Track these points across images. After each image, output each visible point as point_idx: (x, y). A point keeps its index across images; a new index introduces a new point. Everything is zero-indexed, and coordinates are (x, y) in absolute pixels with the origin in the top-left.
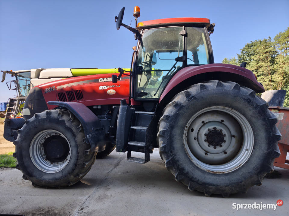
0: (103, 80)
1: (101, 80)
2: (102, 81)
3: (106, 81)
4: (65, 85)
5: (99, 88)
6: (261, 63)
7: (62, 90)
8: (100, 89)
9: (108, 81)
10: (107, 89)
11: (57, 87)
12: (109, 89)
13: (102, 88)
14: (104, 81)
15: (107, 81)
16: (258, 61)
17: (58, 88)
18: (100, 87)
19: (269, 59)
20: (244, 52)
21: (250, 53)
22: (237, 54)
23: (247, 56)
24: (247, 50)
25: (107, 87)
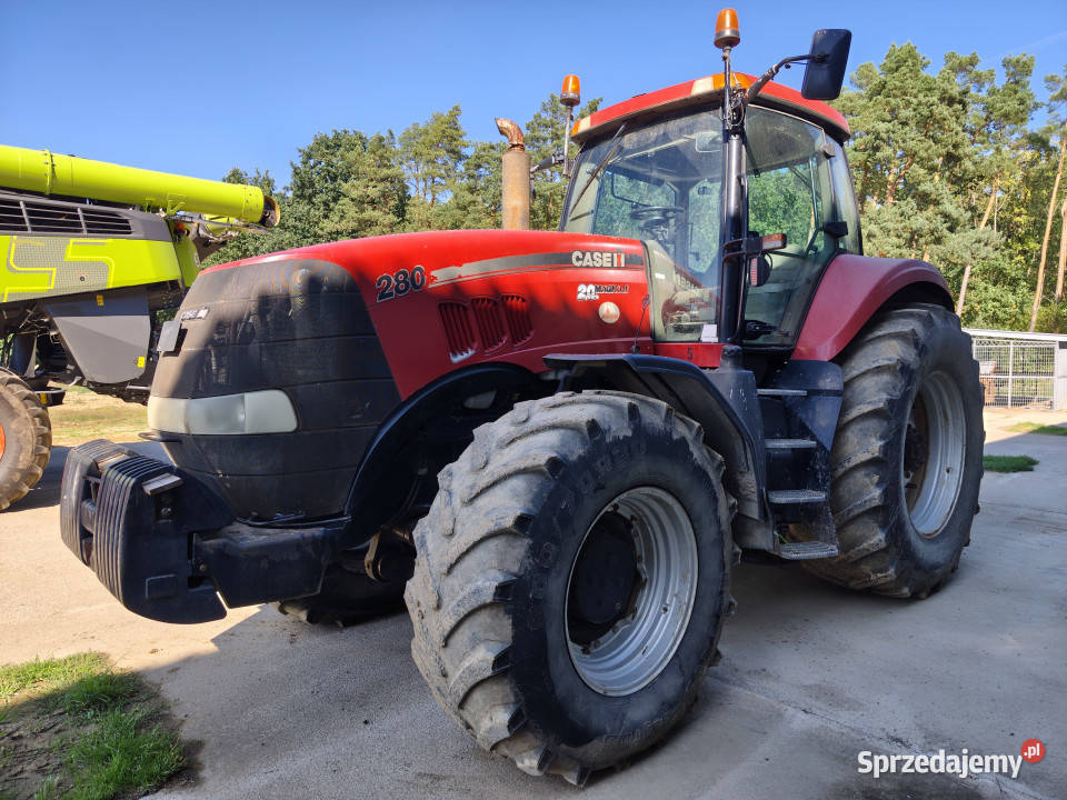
0: (583, 260)
2: (580, 262)
4: (465, 266)
5: (576, 293)
6: (369, 213)
7: (456, 288)
8: (580, 296)
9: (596, 264)
10: (597, 297)
11: (434, 273)
12: (604, 299)
13: (586, 294)
14: (585, 263)
15: (595, 267)
16: (360, 203)
17: (441, 276)
18: (579, 289)
19: (392, 203)
20: (312, 162)
21: (334, 170)
22: (292, 164)
23: (324, 177)
24: (323, 155)
25: (597, 289)
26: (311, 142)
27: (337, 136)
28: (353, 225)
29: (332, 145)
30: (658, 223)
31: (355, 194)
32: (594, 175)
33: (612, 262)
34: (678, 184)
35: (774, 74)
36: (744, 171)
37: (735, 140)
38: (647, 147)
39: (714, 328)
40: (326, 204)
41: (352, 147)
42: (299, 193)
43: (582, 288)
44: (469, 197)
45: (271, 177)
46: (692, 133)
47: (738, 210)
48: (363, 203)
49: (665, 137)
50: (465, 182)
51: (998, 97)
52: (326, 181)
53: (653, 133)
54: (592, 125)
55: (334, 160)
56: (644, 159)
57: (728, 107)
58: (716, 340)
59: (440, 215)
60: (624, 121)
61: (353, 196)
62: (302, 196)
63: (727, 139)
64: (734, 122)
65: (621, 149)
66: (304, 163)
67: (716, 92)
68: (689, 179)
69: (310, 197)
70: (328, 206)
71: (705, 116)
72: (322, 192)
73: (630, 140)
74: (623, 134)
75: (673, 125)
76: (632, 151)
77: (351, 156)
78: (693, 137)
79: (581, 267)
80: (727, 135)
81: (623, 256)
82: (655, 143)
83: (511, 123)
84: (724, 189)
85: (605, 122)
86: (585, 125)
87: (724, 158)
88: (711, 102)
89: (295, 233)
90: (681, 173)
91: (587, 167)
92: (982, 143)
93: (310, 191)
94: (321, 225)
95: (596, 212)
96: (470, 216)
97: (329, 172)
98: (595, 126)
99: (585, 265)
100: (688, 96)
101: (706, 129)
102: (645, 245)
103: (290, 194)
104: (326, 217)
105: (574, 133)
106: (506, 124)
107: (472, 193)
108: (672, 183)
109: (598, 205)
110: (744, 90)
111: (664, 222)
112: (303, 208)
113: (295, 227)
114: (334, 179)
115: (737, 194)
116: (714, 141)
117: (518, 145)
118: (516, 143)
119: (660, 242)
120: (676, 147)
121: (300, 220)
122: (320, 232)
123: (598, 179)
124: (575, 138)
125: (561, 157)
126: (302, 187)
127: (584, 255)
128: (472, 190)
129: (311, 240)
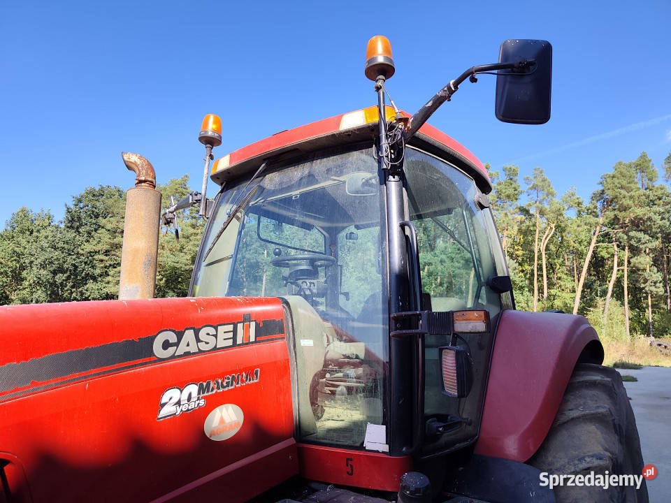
0: (177, 344)
1: (166, 345)
2: (171, 350)
3: (193, 348)
8: (164, 412)
9: (203, 347)
10: (202, 403)
12: (213, 403)
13: (178, 403)
14: (182, 349)
15: (200, 352)
18: (165, 399)
20: (81, 205)
21: (97, 210)
22: (66, 205)
23: (90, 215)
24: (90, 201)
25: (201, 390)
26: (83, 192)
27: (102, 189)
28: (106, 247)
29: (97, 195)
30: (305, 273)
31: (109, 226)
32: (232, 216)
33: (234, 338)
34: (328, 230)
35: (452, 92)
36: (407, 219)
37: (393, 183)
38: (289, 188)
39: (382, 430)
40: (89, 233)
41: (112, 196)
42: (69, 225)
43: (172, 395)
44: (192, 231)
45: (52, 214)
46: (341, 173)
47: (403, 267)
48: (115, 232)
49: (311, 178)
50: (190, 221)
51: (503, 186)
52: (91, 218)
53: (297, 173)
54: (230, 163)
55: (98, 204)
56: (287, 202)
57: (385, 143)
58: (386, 448)
59: (170, 241)
60: (265, 160)
61: (108, 228)
62: (71, 227)
63: (384, 180)
64: (392, 160)
65: (262, 189)
66: (76, 205)
67: (369, 127)
68: (340, 225)
69: (78, 228)
70: (90, 234)
71: (355, 156)
72: (86, 224)
73: (272, 180)
74: (264, 173)
75: (319, 165)
76: (274, 193)
77: (110, 202)
78: (341, 179)
79: (173, 357)
80: (384, 176)
81: (253, 325)
82: (300, 183)
83: (140, 158)
84: (384, 236)
85: (243, 160)
86: (224, 164)
87: (382, 201)
88: (363, 139)
89: (63, 252)
90: (329, 218)
91: (226, 209)
92: (498, 210)
93: (78, 224)
94: (83, 247)
95: (235, 257)
96: (191, 243)
97: (93, 212)
98: (234, 164)
99: (180, 352)
100: (335, 132)
101: (359, 170)
102: (287, 304)
103: (62, 226)
104: (88, 241)
105: (213, 172)
106: (134, 158)
107: (194, 228)
108: (322, 228)
109: (237, 250)
110: (405, 120)
111: (312, 273)
112: (71, 235)
113: (63, 248)
114: (97, 216)
115: (401, 246)
116: (367, 183)
117: (145, 181)
118: (143, 178)
119: (306, 297)
120: (323, 188)
121: (67, 243)
122: (81, 252)
123: (238, 219)
124: (216, 178)
125: (199, 197)
126: (72, 221)
127: (180, 336)
128: (194, 226)
129: (74, 257)
